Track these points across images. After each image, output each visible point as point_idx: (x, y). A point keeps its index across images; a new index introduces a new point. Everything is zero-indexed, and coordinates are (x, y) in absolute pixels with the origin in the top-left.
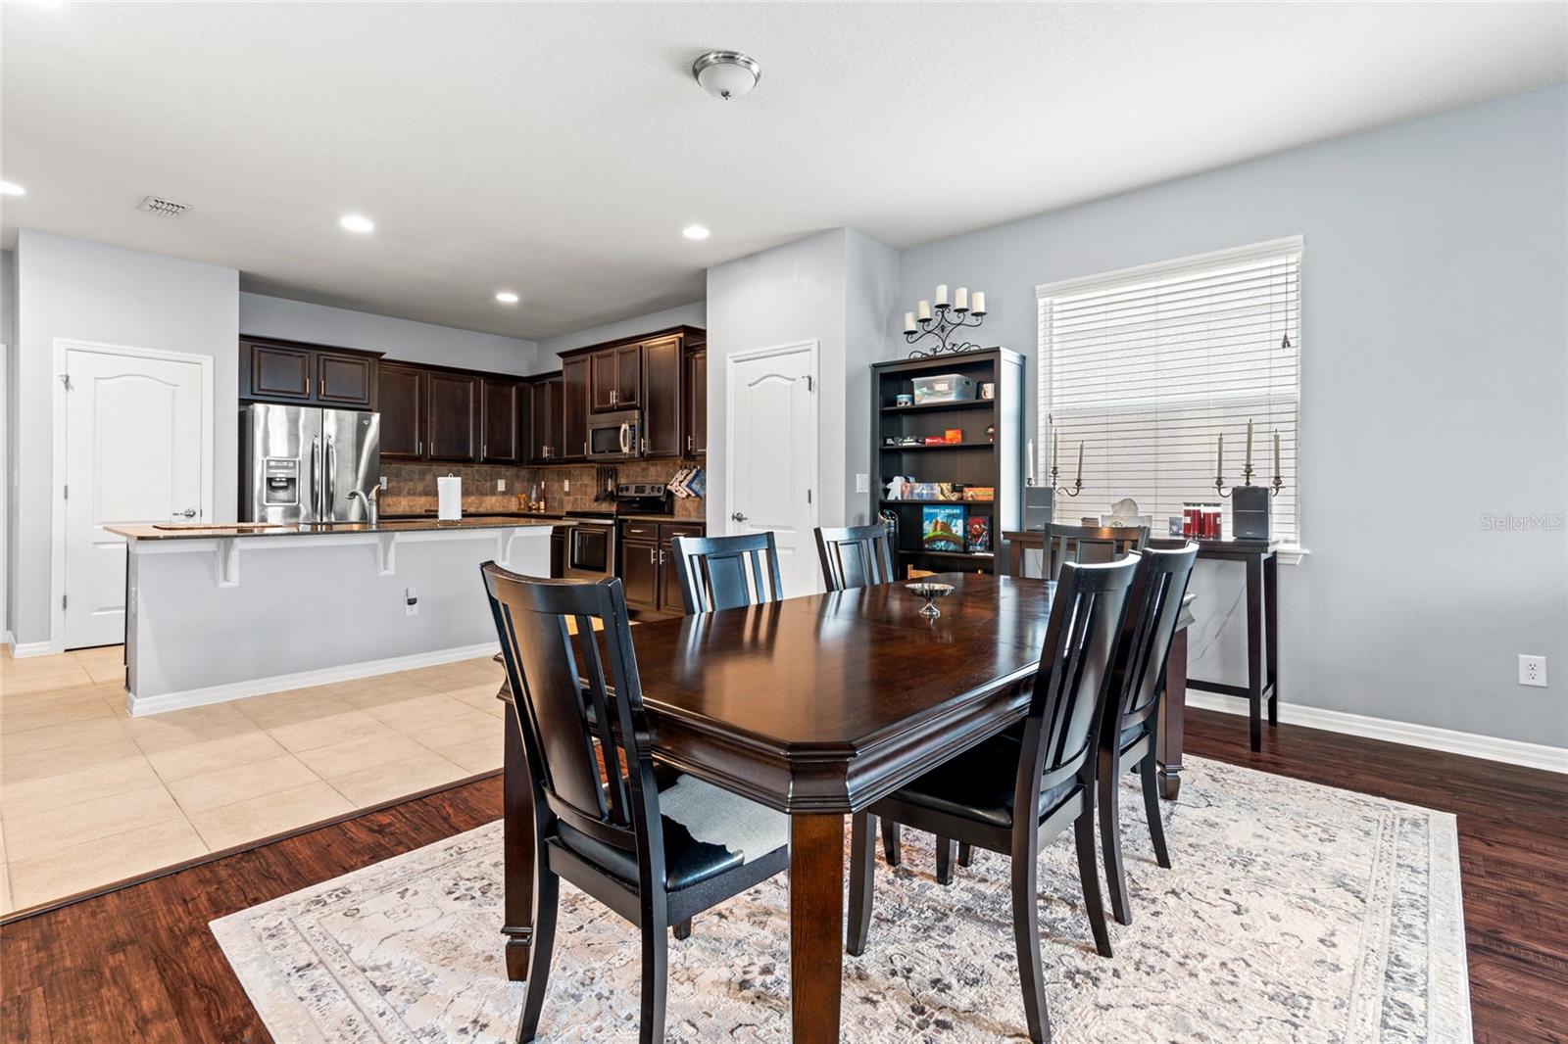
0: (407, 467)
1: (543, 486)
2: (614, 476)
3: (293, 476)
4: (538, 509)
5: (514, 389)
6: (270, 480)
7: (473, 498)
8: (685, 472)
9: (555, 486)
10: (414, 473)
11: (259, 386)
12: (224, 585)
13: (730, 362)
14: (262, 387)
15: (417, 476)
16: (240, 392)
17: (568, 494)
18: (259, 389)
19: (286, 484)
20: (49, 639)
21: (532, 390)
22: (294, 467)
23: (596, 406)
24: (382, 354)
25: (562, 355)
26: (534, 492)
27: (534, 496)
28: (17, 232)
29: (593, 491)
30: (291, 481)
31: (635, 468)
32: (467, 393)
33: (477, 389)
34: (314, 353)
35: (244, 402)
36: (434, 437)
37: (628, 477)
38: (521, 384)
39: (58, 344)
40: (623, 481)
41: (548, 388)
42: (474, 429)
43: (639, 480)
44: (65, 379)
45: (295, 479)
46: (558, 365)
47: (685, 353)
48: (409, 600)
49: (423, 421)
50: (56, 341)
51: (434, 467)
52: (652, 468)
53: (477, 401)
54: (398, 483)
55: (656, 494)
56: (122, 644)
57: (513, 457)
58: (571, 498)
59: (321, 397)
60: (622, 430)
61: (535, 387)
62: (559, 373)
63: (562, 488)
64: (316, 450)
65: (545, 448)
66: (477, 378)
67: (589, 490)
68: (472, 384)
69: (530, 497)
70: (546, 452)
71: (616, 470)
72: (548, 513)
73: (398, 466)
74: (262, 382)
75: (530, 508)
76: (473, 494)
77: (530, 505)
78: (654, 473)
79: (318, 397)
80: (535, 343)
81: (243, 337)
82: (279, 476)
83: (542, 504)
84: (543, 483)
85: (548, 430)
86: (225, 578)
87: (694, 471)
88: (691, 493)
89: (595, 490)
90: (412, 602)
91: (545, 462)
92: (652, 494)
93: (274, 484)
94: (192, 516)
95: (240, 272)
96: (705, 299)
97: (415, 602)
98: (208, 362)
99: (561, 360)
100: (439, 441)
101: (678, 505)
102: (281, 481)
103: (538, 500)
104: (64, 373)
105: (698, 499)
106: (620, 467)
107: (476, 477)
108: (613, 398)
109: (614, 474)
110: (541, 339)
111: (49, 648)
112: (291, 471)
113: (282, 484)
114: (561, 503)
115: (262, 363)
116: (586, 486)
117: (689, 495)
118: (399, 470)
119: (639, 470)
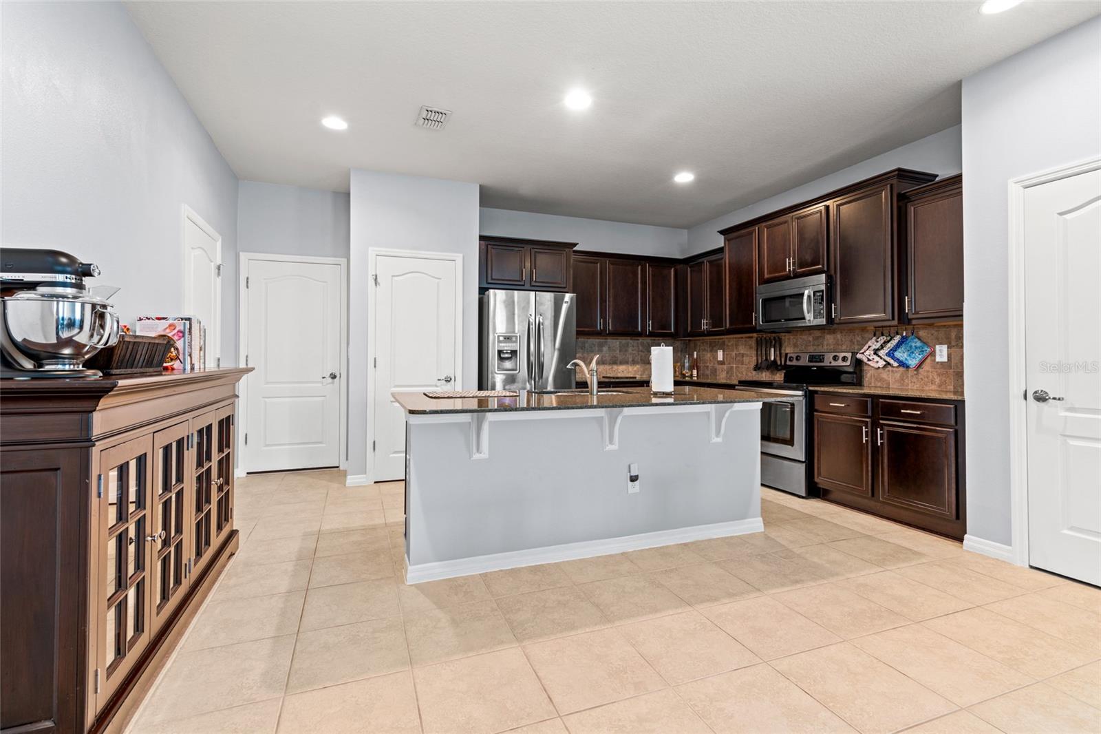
0: (589, 340)
1: (695, 356)
2: (777, 345)
3: (515, 349)
4: (691, 376)
5: (673, 270)
6: (500, 352)
7: (638, 366)
8: (882, 339)
9: (708, 356)
10: (594, 345)
11: (492, 276)
12: (476, 456)
13: (1014, 190)
14: (494, 277)
15: (597, 348)
16: (480, 282)
17: (722, 363)
18: (492, 279)
19: (510, 356)
20: (365, 473)
21: (689, 269)
22: (516, 342)
23: (766, 276)
24: (575, 245)
25: (722, 232)
26: (686, 361)
27: (687, 365)
28: (350, 169)
29: (751, 359)
30: (514, 353)
31: (805, 337)
32: (635, 275)
33: (643, 271)
34: (528, 247)
35: (483, 291)
36: (611, 315)
37: (795, 345)
38: (679, 267)
39: (372, 251)
40: (788, 350)
41: (706, 267)
42: (642, 307)
43: (811, 349)
44: (374, 277)
45: (516, 351)
46: (720, 242)
47: (898, 201)
48: (631, 477)
49: (603, 301)
50: (370, 249)
51: (609, 340)
52: (828, 337)
53: (644, 283)
54: (583, 354)
55: (840, 363)
56: (403, 480)
57: (673, 331)
58: (725, 367)
59: (533, 284)
60: (805, 297)
61: (690, 267)
62: (721, 250)
63: (715, 357)
64: (531, 327)
65: (704, 321)
66: (643, 262)
67: (746, 359)
68: (640, 267)
69: (683, 366)
70: (705, 324)
71: (780, 340)
72: (699, 381)
73: (582, 339)
74: (494, 273)
75: (684, 376)
76: (638, 363)
77: (684, 372)
78: (831, 341)
79: (531, 284)
80: (686, 231)
81: (482, 238)
82: (506, 348)
83: (695, 372)
84: (695, 353)
85: (707, 305)
86: (478, 450)
87: (897, 338)
88: (892, 362)
89: (755, 358)
90: (634, 479)
91: (703, 334)
92: (834, 364)
93: (502, 356)
94: (449, 381)
95: (480, 186)
96: (960, 122)
97: (637, 480)
98: (459, 258)
99: (722, 237)
100: (614, 318)
101: (868, 376)
102: (507, 353)
103: (691, 368)
104: (374, 274)
105: (901, 369)
106: (783, 336)
107: (641, 348)
108: (790, 265)
109: (779, 344)
110: (691, 226)
111: (365, 480)
112: (514, 344)
113: (507, 355)
114: (714, 371)
115: (493, 259)
116: (743, 355)
117: (888, 364)
118: (584, 343)
119: (811, 339)
